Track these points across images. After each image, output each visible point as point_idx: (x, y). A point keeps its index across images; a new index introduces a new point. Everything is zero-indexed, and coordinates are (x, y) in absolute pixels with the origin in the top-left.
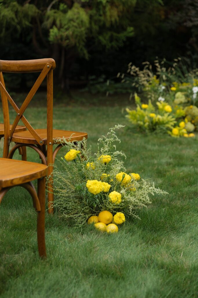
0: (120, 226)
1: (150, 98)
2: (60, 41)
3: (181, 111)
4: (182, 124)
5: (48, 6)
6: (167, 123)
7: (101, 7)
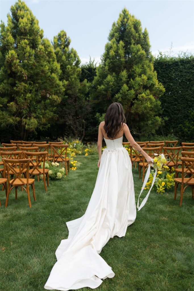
0: (76, 169)
2: (29, 129)
3: (72, 150)
4: (73, 153)
5: (22, 117)
7: (40, 118)
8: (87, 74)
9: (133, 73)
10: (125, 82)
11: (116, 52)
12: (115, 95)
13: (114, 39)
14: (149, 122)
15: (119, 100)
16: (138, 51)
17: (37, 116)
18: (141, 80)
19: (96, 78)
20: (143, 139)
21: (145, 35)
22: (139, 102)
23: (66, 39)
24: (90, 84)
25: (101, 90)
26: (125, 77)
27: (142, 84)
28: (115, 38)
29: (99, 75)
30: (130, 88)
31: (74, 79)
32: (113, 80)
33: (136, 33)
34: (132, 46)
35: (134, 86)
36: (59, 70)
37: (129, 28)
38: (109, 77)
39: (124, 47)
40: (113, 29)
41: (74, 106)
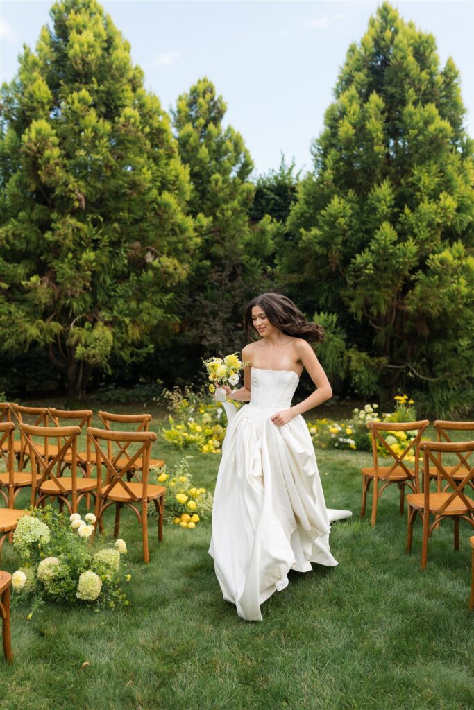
0: (196, 523)
1: (182, 419)
2: (86, 359)
3: (209, 431)
4: (210, 441)
5: (71, 323)
6: (199, 441)
7: (123, 325)
8: (273, 202)
9: (411, 190)
10: (385, 218)
11: (360, 128)
12: (355, 258)
13: (353, 90)
14: (462, 344)
15: (367, 271)
16: (427, 122)
17: (115, 318)
18: (439, 210)
19: (295, 208)
20: (442, 396)
21: (450, 76)
22: (433, 277)
23: (212, 103)
24: (278, 225)
25: (310, 244)
26: (385, 201)
27: (440, 221)
28: (357, 88)
29: (305, 199)
30: (402, 236)
31: (230, 213)
32: (349, 212)
33: (422, 70)
34: (410, 108)
35: (416, 230)
36: (187, 185)
37: (400, 55)
38: (336, 204)
39: (383, 113)
40: (351, 62)
41: (229, 291)
